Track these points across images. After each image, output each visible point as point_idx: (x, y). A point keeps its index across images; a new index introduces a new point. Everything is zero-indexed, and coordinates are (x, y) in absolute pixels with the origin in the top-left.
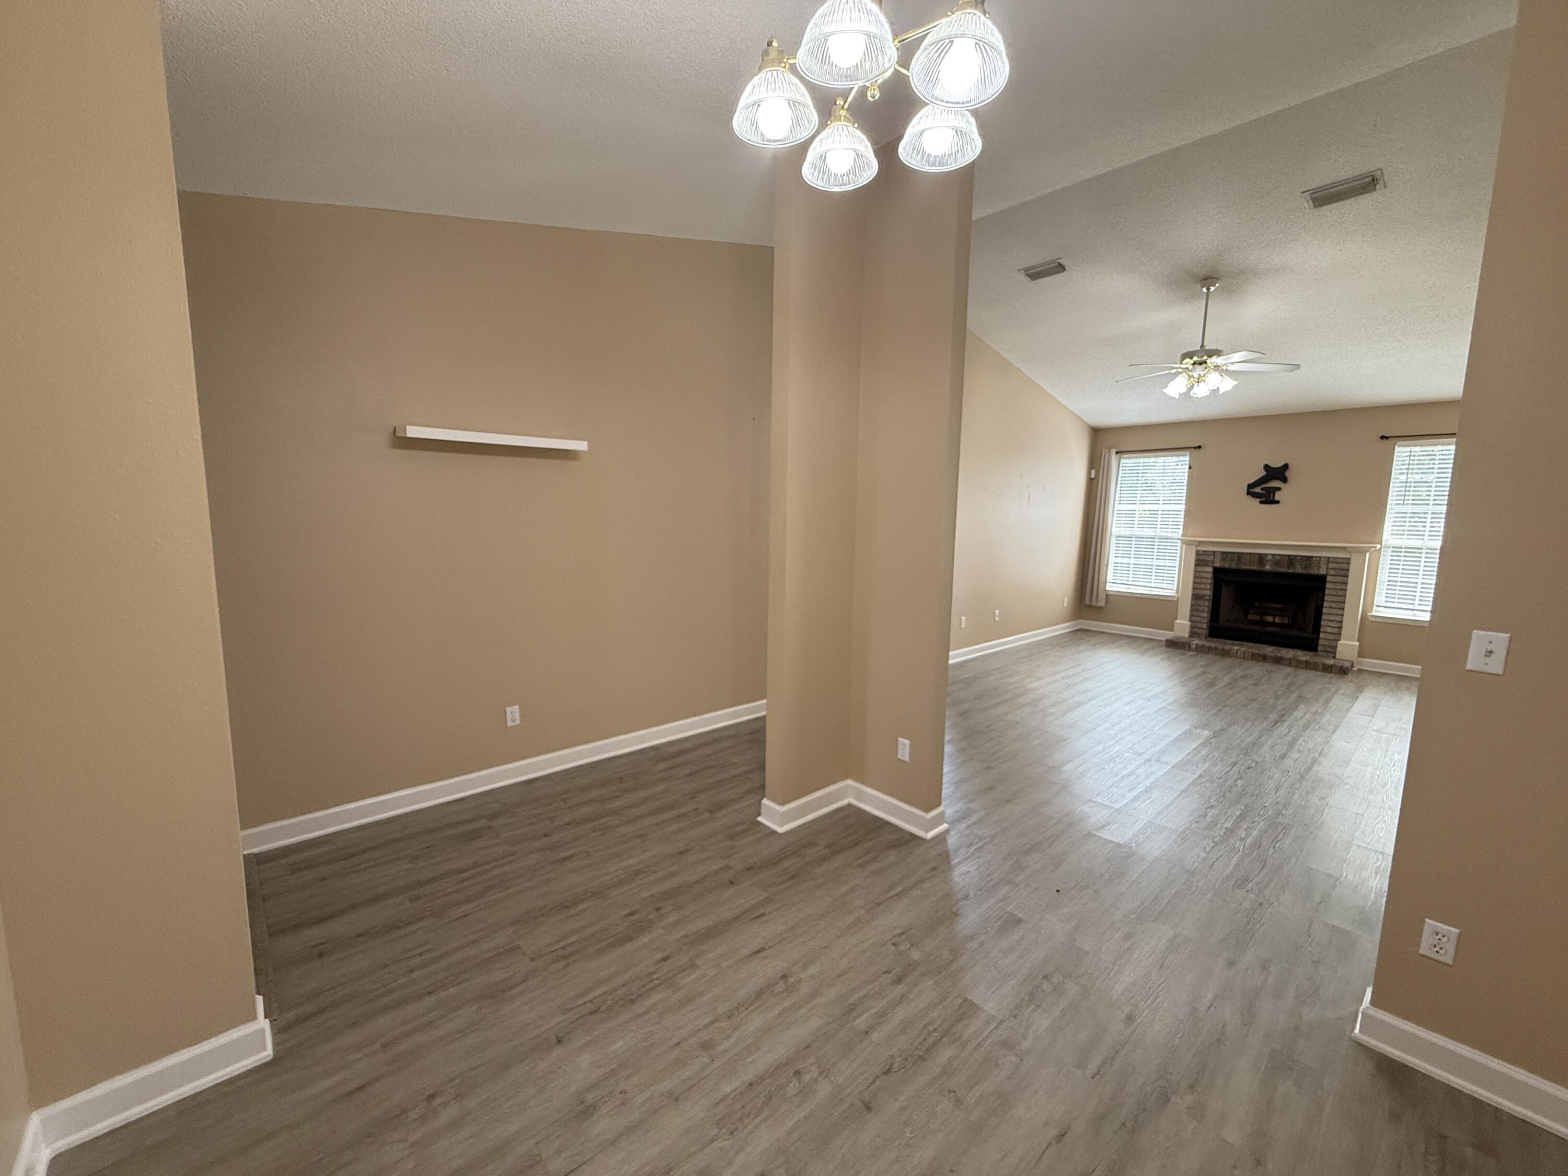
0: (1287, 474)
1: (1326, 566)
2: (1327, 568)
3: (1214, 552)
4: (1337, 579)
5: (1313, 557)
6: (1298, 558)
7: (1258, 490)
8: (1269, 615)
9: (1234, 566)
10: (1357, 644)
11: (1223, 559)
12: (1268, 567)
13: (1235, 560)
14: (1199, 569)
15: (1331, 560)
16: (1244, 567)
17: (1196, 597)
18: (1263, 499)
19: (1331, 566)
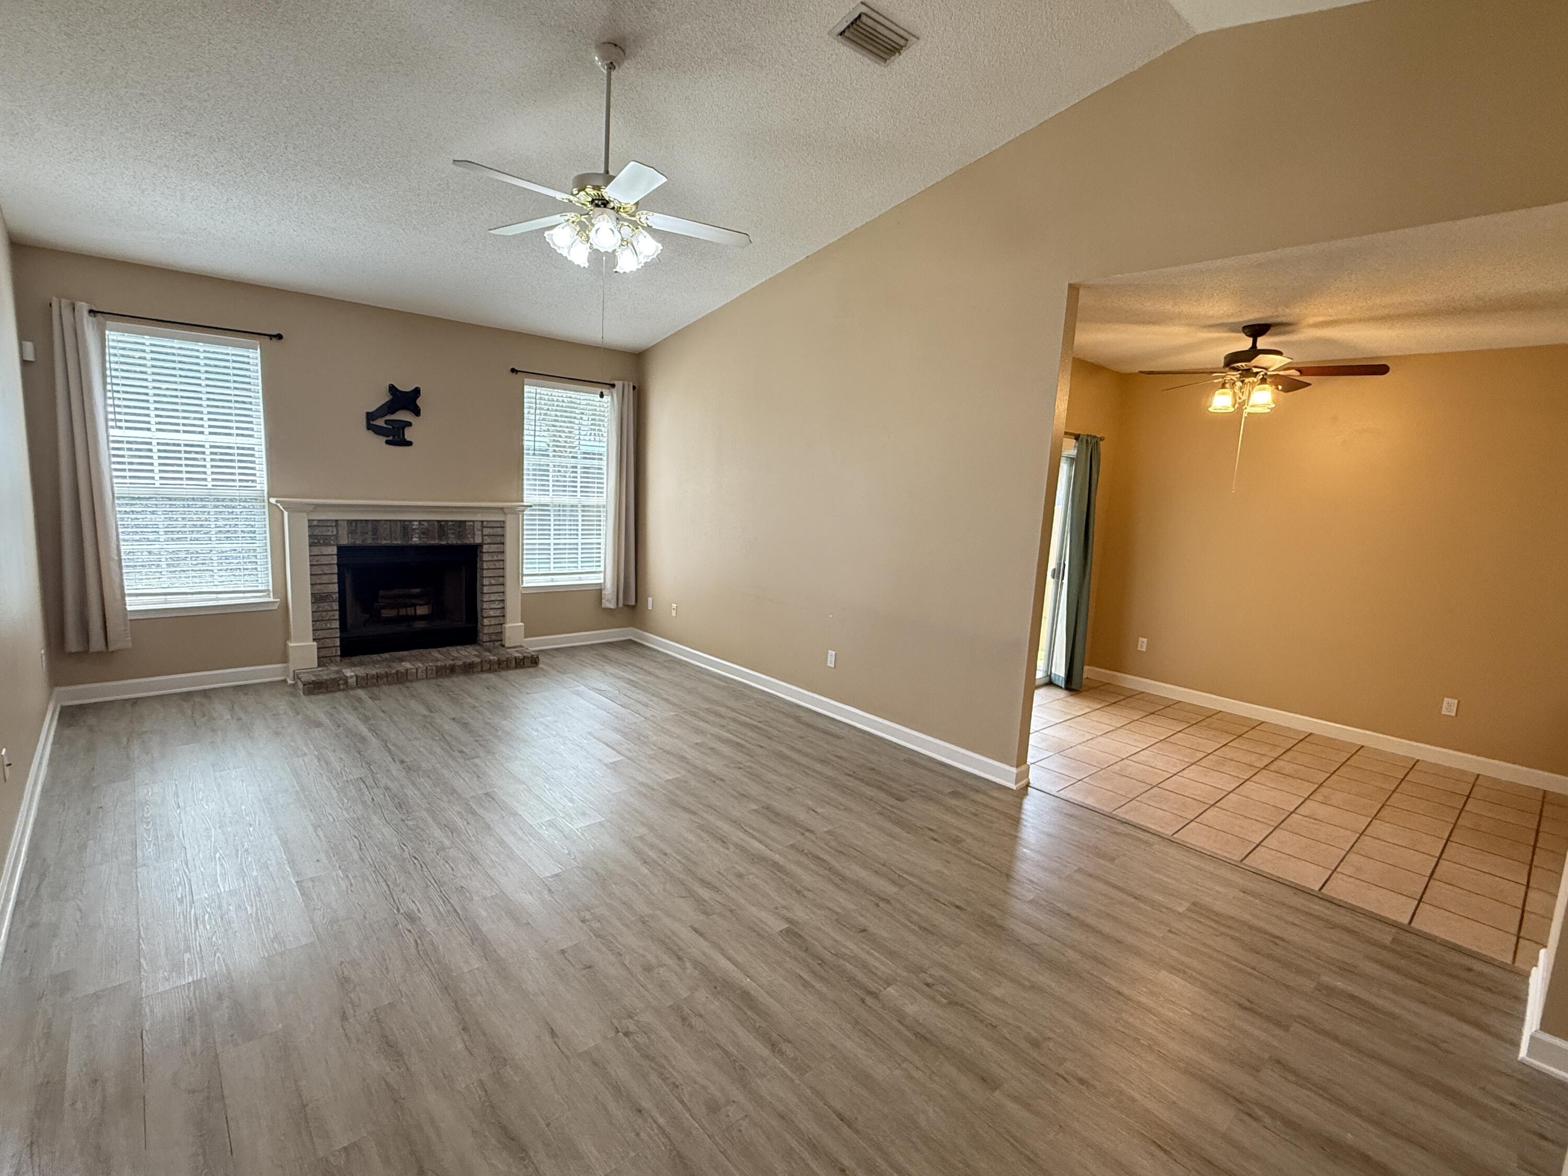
0: (419, 402)
1: (480, 533)
2: (483, 535)
3: (337, 521)
4: (494, 548)
5: (465, 521)
6: (450, 523)
7: (380, 422)
8: (406, 606)
9: (369, 542)
10: (522, 624)
11: (351, 532)
12: (415, 540)
13: (370, 533)
14: (316, 550)
15: (485, 523)
16: (384, 542)
17: (318, 598)
18: (391, 438)
19: (486, 531)
